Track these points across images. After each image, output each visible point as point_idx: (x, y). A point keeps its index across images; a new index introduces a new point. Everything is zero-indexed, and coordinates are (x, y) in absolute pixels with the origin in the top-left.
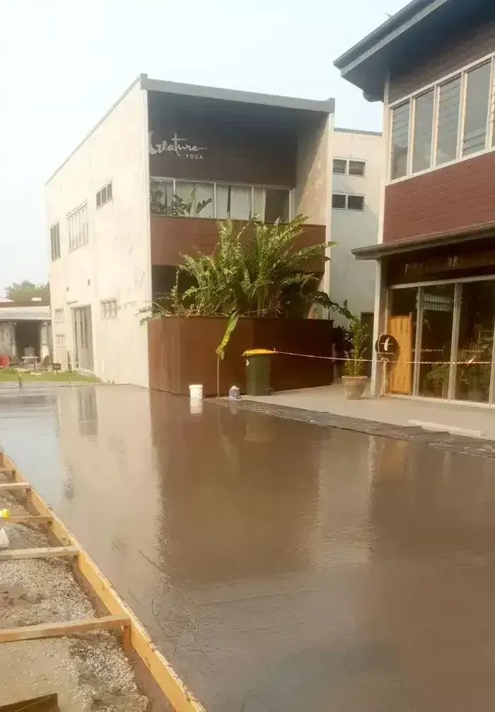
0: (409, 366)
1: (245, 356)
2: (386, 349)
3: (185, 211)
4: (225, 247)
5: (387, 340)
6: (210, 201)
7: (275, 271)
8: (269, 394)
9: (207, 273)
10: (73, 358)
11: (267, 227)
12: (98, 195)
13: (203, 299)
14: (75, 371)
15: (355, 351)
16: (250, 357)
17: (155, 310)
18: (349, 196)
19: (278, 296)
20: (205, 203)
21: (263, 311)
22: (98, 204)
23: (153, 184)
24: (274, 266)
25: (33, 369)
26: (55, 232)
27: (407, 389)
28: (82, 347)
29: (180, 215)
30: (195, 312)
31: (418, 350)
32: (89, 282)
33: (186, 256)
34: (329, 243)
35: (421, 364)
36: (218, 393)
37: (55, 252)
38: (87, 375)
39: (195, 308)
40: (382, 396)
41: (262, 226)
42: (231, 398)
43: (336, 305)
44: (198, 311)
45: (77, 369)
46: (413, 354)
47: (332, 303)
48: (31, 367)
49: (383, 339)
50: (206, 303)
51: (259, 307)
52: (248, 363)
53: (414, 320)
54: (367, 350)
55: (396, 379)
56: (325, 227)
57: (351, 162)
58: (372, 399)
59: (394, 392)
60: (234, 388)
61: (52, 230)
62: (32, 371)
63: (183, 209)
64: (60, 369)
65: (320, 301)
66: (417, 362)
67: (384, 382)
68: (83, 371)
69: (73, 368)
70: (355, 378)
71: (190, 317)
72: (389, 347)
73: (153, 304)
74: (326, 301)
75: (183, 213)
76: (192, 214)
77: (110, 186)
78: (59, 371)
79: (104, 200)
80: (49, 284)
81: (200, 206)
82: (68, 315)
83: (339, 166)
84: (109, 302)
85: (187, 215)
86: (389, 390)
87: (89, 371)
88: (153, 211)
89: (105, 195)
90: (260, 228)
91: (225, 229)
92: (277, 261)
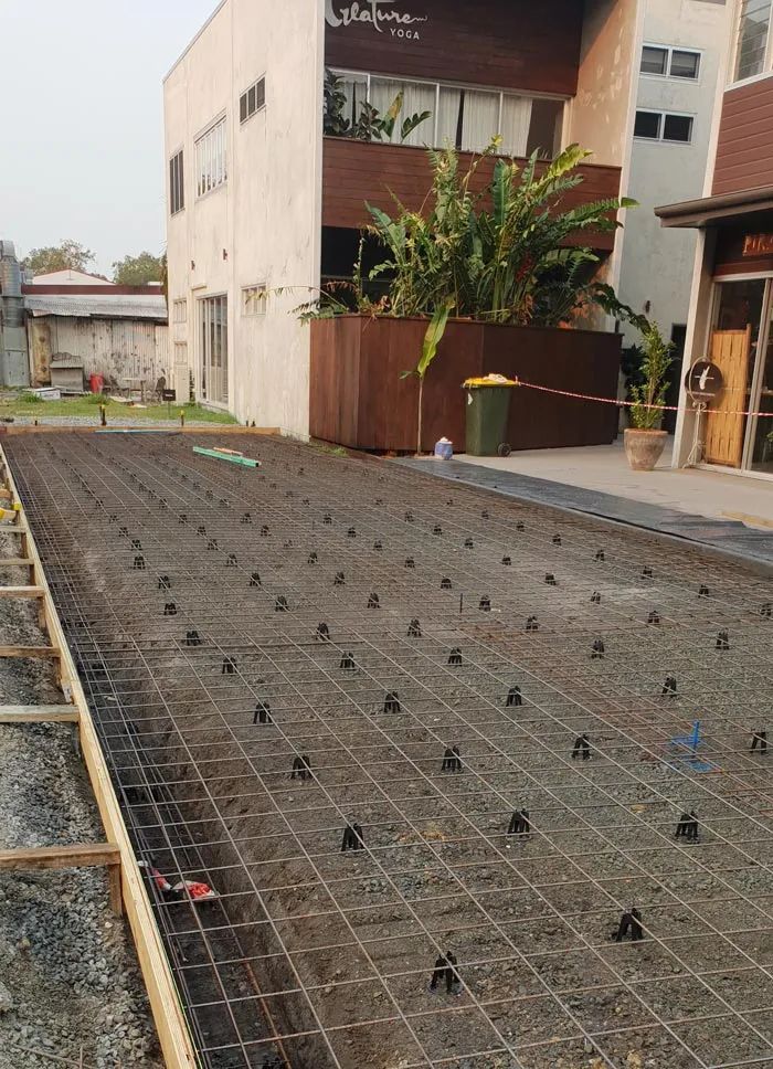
0: (739, 418)
1: (467, 388)
2: (702, 386)
3: (383, 133)
4: (442, 199)
5: (706, 372)
6: (425, 115)
7: (527, 244)
8: (504, 454)
9: (411, 243)
10: (198, 384)
11: (518, 166)
12: (243, 100)
13: (403, 287)
14: (200, 405)
15: (650, 387)
16: (474, 390)
17: (323, 303)
18: (667, 116)
19: (529, 287)
20: (417, 120)
21: (500, 313)
22: (243, 117)
23: (331, 82)
24: (525, 236)
25: (139, 398)
26: (176, 165)
27: (733, 457)
28: (213, 365)
29: (374, 139)
30: (386, 310)
31: (756, 391)
32: (225, 255)
33: (376, 211)
34: (623, 199)
35: (759, 417)
36: (419, 449)
37: (177, 203)
38: (219, 412)
39: (388, 301)
40: (691, 467)
41: (510, 165)
42: (438, 457)
43: (627, 308)
44: (394, 307)
45: (203, 401)
46: (747, 398)
47: (622, 306)
48: (137, 395)
49: (698, 369)
50: (407, 293)
51: (495, 304)
52: (470, 400)
53: (754, 337)
54: (670, 387)
55: (716, 440)
56: (620, 169)
57: (674, 52)
58: (673, 471)
59: (711, 462)
60: (444, 440)
61: (171, 162)
62: (138, 402)
63: (380, 128)
64: (174, 398)
65: (601, 300)
66: (753, 414)
67: (696, 442)
68: (212, 404)
69: (198, 399)
70: (648, 433)
71: (379, 318)
72: (707, 382)
73: (321, 294)
74: (610, 302)
75: (379, 136)
76: (396, 139)
77: (261, 84)
78: (173, 403)
79: (252, 109)
80: (165, 257)
81: (410, 124)
82: (193, 311)
83: (654, 60)
84: (255, 289)
85: (385, 139)
86: (703, 456)
87: (220, 405)
88: (328, 130)
89: (253, 101)
90: (507, 167)
91: (443, 165)
92: (529, 226)
